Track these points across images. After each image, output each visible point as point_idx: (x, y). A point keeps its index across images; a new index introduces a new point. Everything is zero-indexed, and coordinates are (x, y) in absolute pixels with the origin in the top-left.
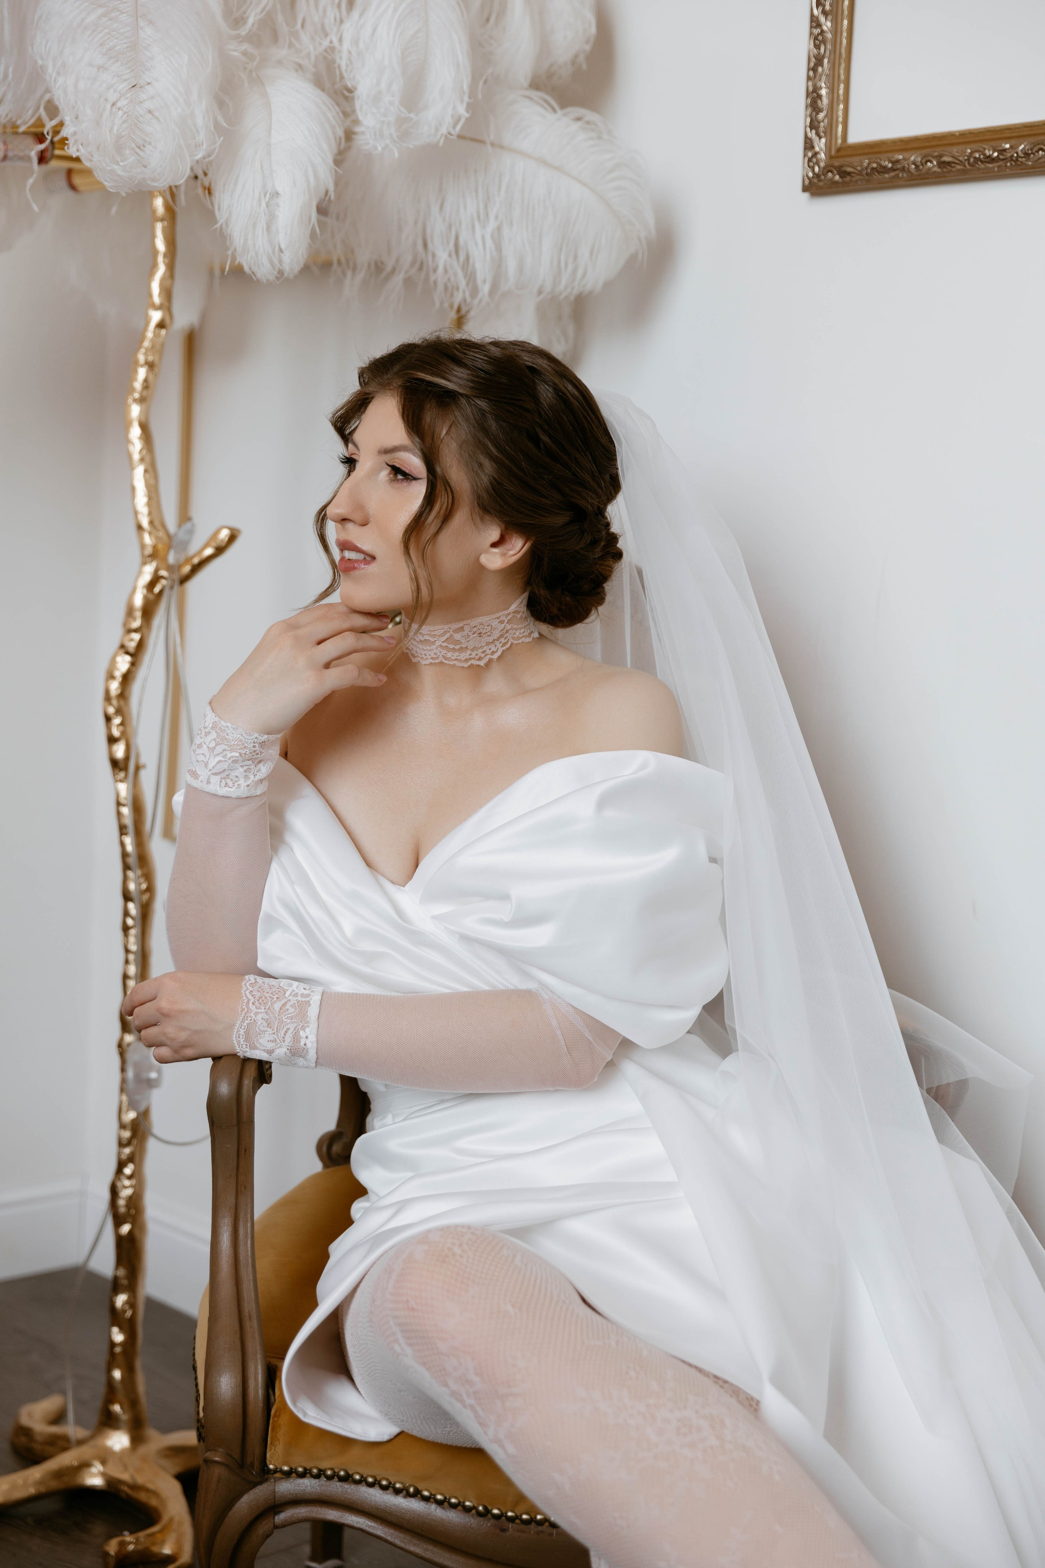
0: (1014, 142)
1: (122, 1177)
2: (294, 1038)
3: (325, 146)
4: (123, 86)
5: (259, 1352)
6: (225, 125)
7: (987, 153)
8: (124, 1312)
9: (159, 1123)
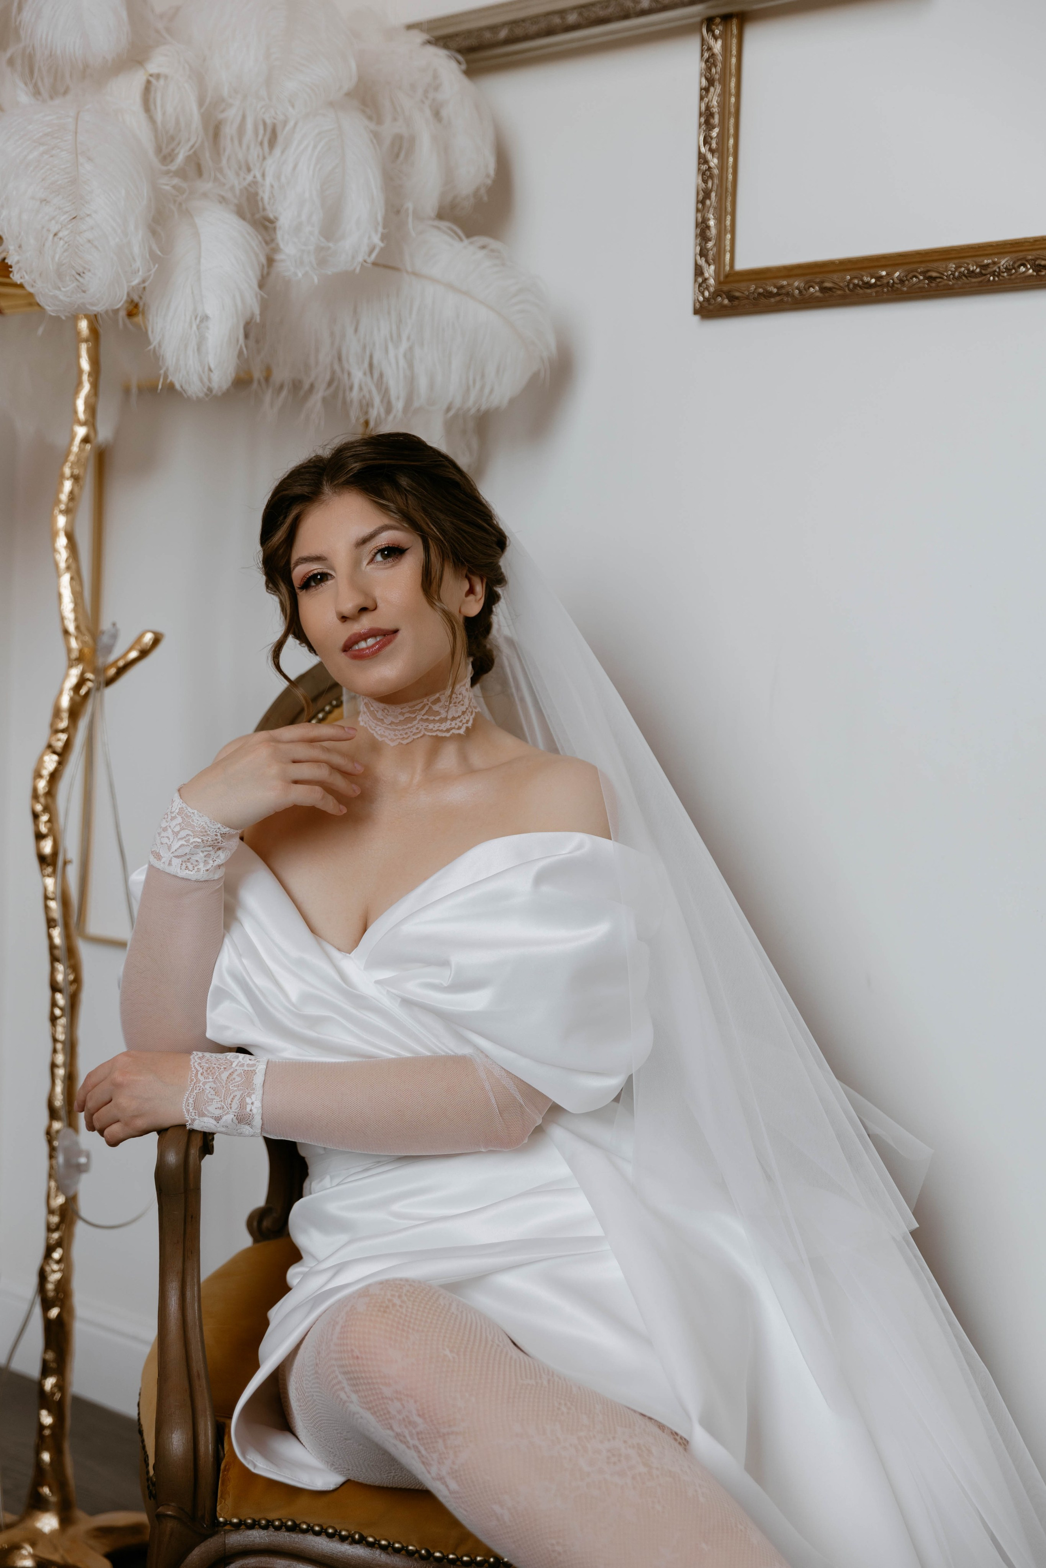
0: (889, 269)
1: (50, 1261)
2: (240, 1105)
3: (251, 273)
4: (64, 218)
5: (208, 1409)
6: (159, 253)
7: (866, 279)
8: (53, 1394)
9: (85, 1207)
